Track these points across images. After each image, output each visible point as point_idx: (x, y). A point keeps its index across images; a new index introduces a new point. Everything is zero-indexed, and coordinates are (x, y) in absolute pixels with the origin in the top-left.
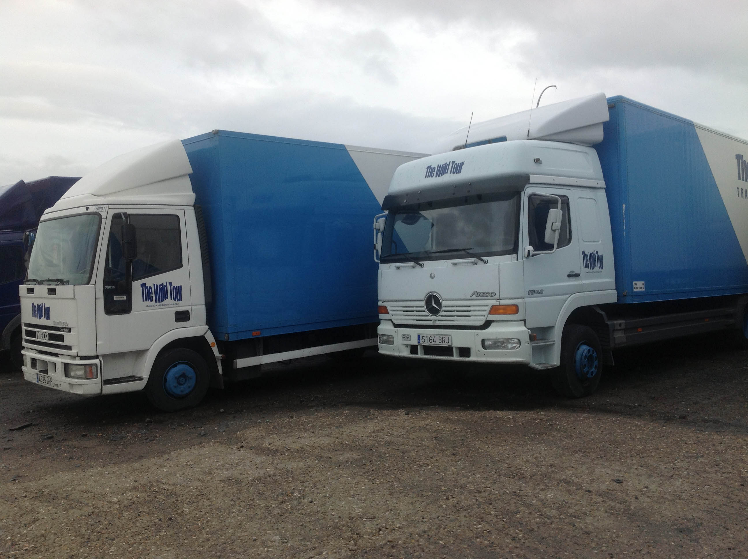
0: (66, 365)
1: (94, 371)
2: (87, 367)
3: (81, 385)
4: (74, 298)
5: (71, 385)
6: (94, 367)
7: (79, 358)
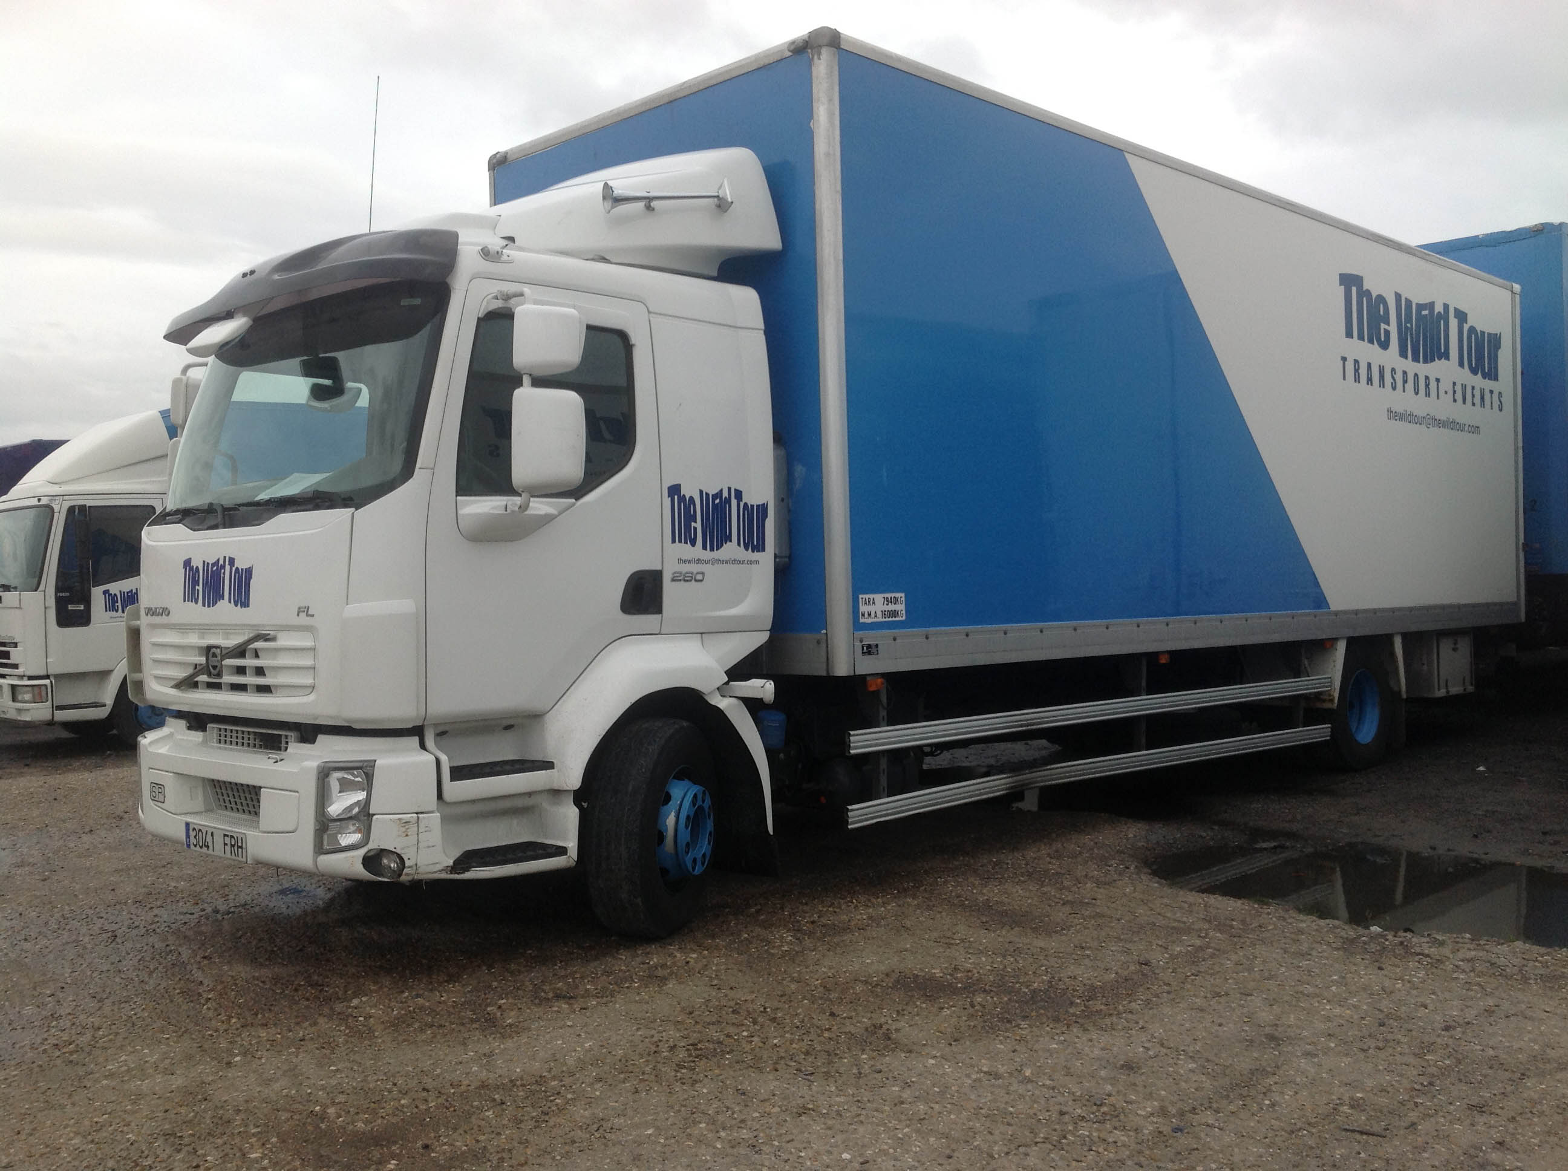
0: (13, 687)
1: (44, 693)
2: (36, 689)
3: (28, 710)
4: (20, 608)
5: (19, 710)
6: (43, 688)
7: (25, 678)
